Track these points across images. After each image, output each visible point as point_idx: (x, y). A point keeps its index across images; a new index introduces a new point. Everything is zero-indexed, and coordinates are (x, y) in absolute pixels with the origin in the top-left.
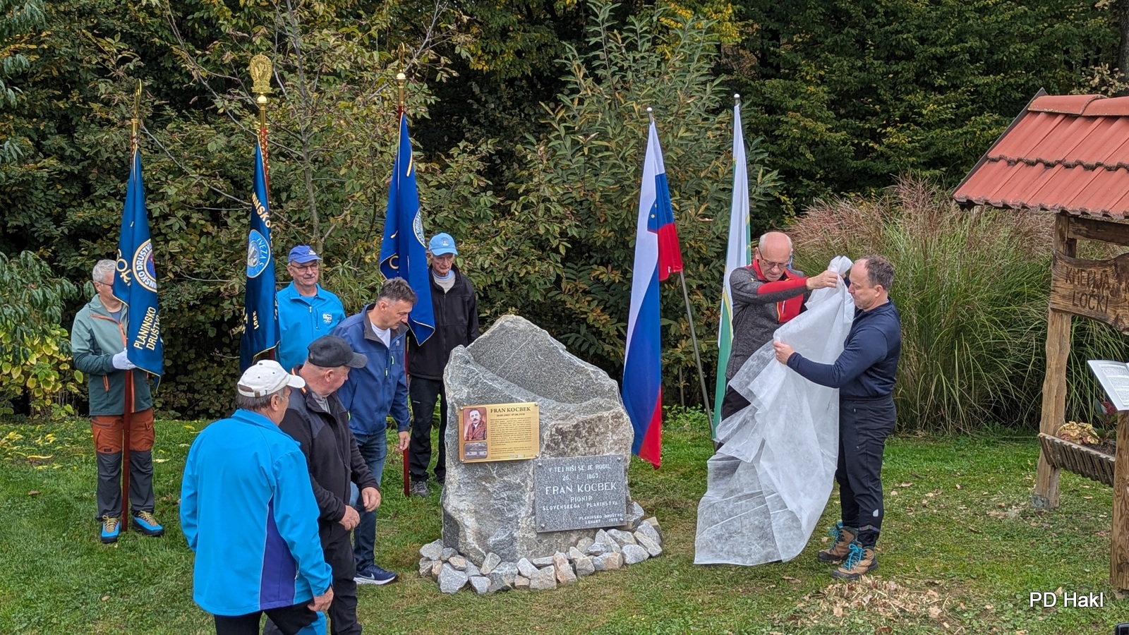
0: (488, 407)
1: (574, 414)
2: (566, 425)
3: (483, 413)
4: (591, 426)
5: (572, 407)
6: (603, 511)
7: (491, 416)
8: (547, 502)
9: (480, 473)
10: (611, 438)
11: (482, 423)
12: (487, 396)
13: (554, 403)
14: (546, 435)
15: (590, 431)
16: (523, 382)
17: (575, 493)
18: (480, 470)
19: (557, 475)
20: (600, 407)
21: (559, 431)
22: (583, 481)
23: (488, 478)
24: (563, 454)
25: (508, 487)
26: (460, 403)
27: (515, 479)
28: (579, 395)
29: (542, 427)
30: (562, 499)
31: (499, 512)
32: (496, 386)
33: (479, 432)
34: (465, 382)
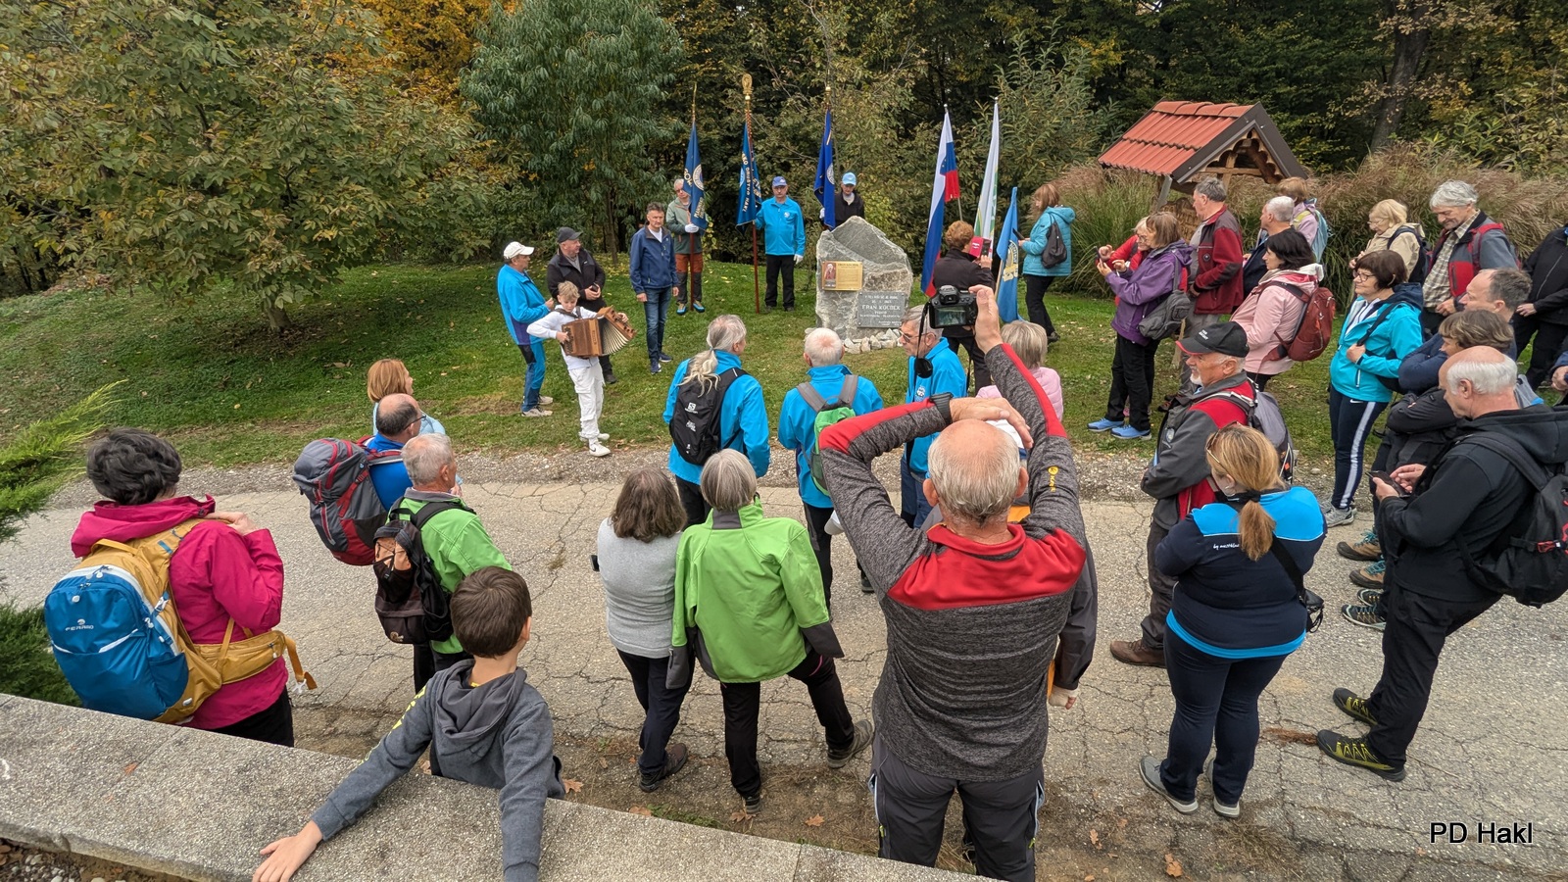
0: (837, 263)
1: (882, 270)
2: (877, 275)
3: (835, 265)
4: (890, 276)
5: (881, 266)
6: (891, 320)
7: (838, 267)
8: (863, 313)
9: (832, 295)
10: (900, 283)
11: (834, 271)
12: (838, 257)
13: (872, 263)
14: (866, 279)
15: (890, 279)
16: (858, 251)
17: (878, 310)
18: (832, 294)
19: (870, 300)
20: (896, 267)
21: (873, 278)
22: (882, 304)
23: (836, 298)
24: (874, 289)
25: (846, 303)
26: (823, 259)
27: (849, 300)
28: (886, 260)
29: (864, 275)
30: (871, 312)
31: (841, 315)
32: (844, 252)
33: (833, 275)
34: (827, 249)
